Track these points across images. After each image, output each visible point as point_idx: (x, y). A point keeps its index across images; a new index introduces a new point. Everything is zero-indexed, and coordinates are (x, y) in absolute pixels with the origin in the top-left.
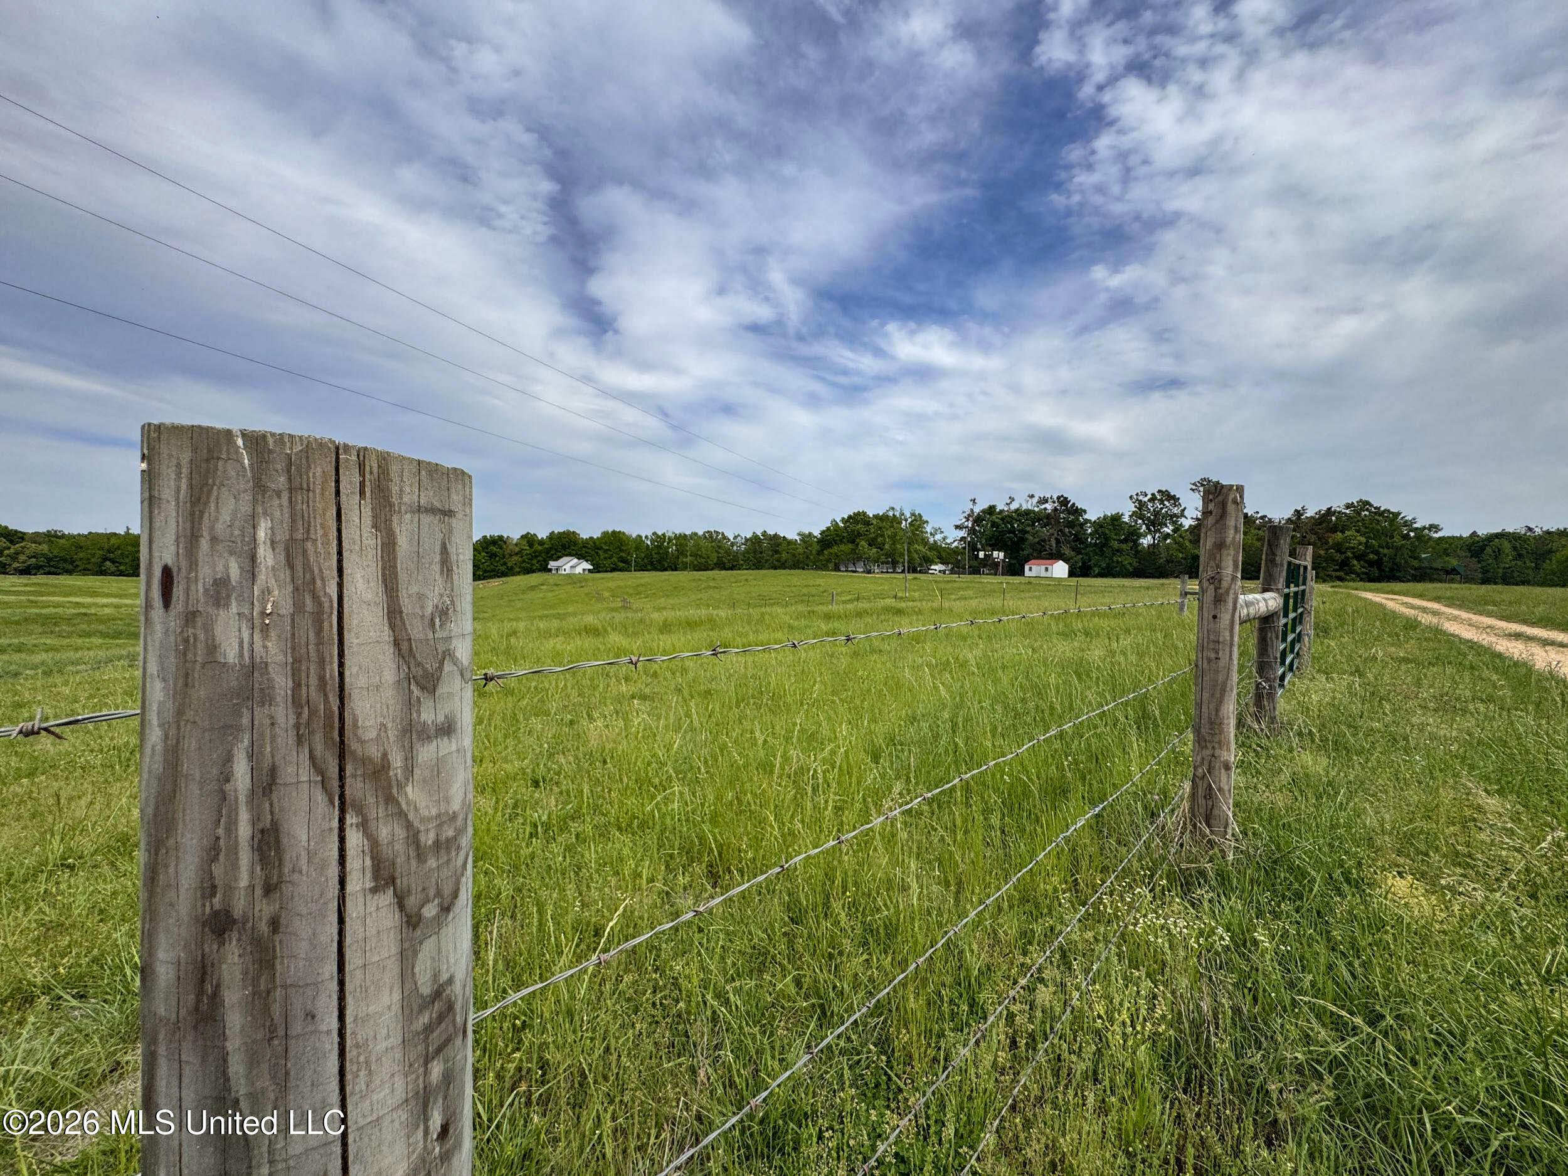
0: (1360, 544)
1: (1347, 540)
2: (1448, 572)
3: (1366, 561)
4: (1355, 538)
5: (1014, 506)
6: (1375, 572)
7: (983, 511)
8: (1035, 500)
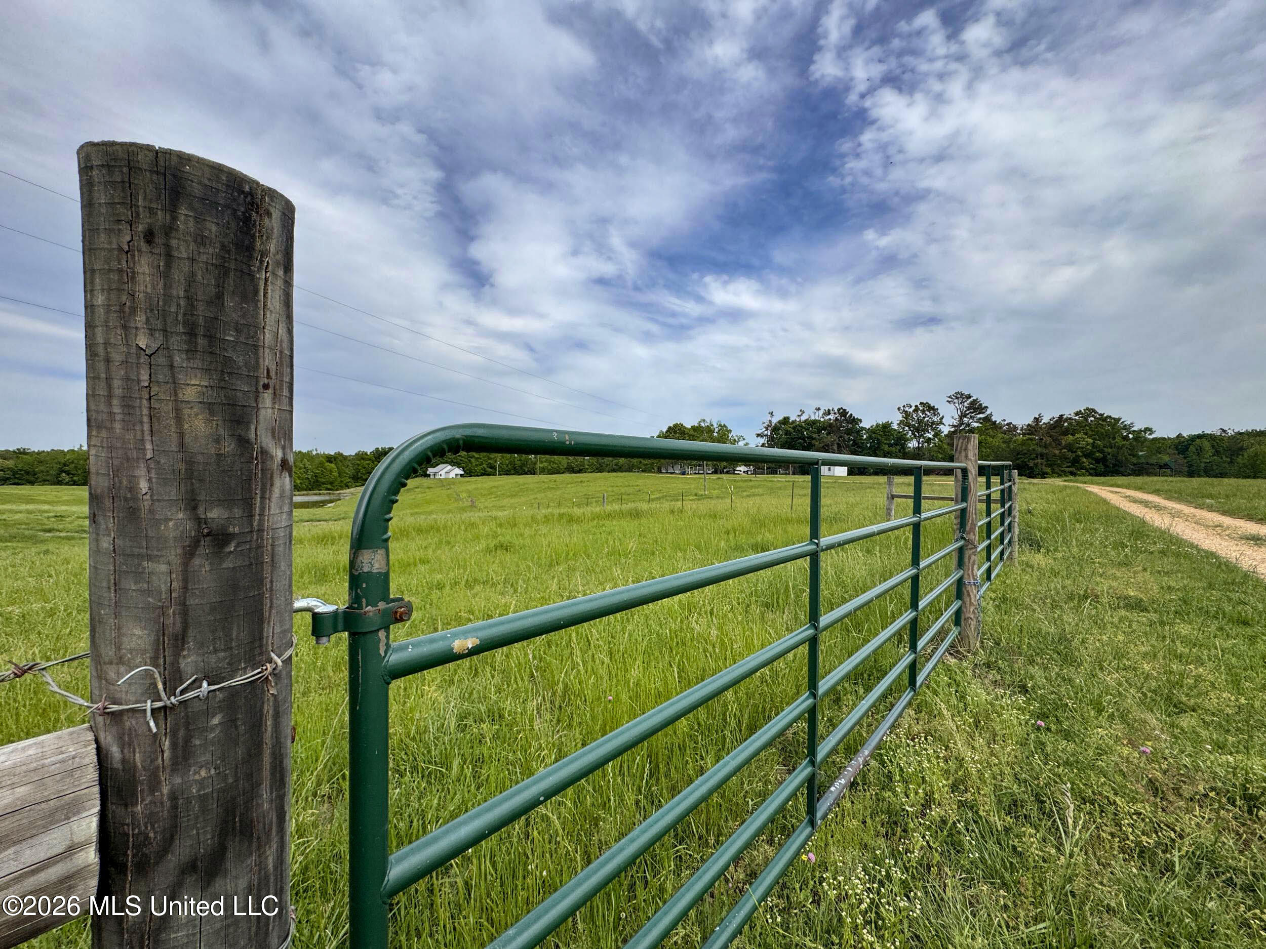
0: (1088, 444)
1: (1077, 441)
2: (1161, 467)
3: (1093, 459)
4: (1085, 440)
5: (804, 418)
6: (1101, 467)
7: (779, 422)
8: (821, 412)
